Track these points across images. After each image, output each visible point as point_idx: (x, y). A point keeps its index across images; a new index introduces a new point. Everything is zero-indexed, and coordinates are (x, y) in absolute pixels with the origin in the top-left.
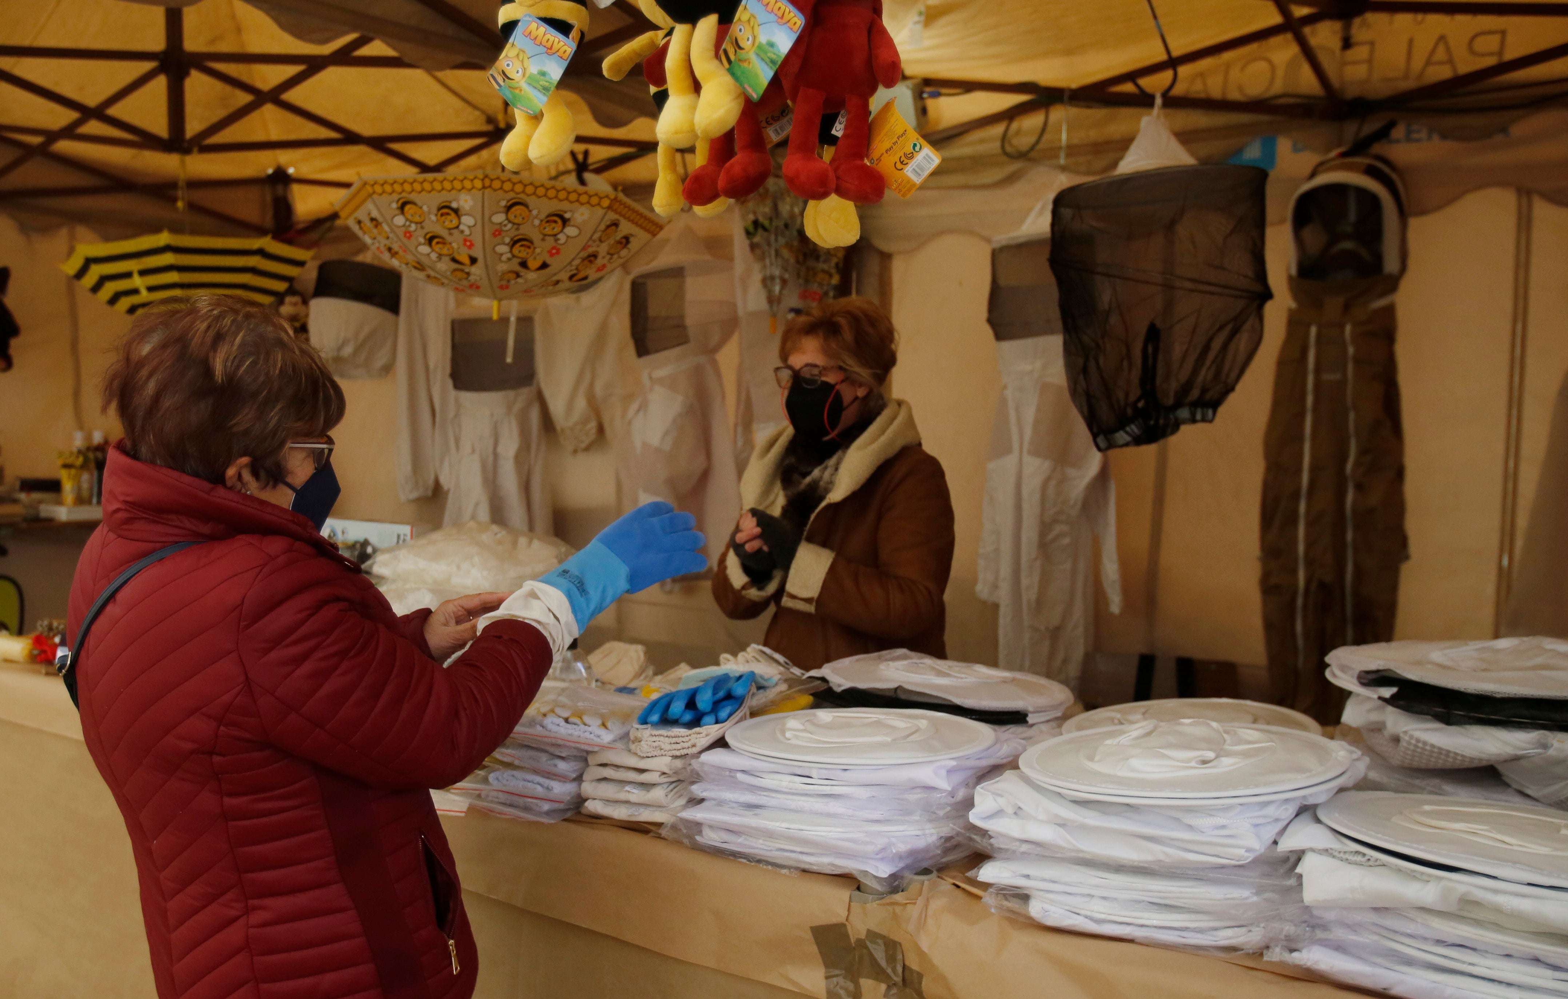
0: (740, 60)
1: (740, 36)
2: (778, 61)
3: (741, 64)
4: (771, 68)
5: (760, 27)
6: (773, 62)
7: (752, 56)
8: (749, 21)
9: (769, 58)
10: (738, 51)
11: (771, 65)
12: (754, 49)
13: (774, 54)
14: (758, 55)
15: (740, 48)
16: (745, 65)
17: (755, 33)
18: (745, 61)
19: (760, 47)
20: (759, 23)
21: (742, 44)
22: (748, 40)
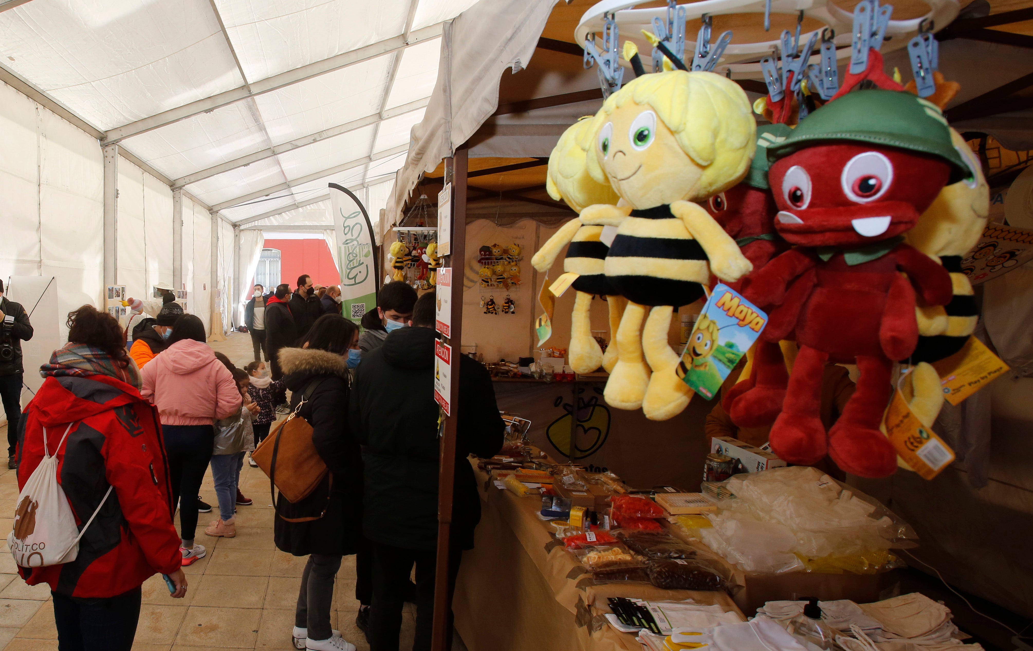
0: (696, 366)
1: (696, 343)
2: (736, 360)
3: (697, 369)
4: (729, 367)
5: (720, 331)
6: (731, 361)
7: (710, 360)
8: (708, 327)
9: (727, 358)
10: (695, 358)
11: (728, 364)
12: (712, 352)
13: (733, 354)
14: (715, 357)
15: (697, 355)
16: (702, 369)
17: (714, 338)
18: (702, 365)
19: (719, 350)
20: (719, 327)
21: (699, 352)
22: (706, 345)
